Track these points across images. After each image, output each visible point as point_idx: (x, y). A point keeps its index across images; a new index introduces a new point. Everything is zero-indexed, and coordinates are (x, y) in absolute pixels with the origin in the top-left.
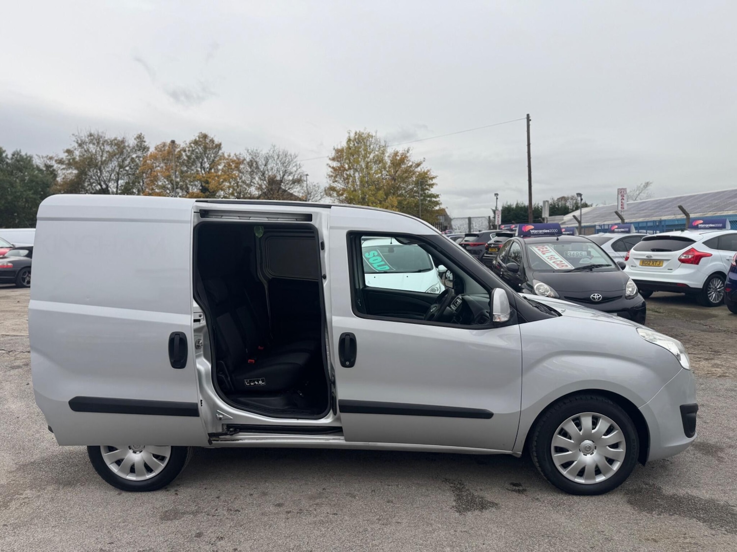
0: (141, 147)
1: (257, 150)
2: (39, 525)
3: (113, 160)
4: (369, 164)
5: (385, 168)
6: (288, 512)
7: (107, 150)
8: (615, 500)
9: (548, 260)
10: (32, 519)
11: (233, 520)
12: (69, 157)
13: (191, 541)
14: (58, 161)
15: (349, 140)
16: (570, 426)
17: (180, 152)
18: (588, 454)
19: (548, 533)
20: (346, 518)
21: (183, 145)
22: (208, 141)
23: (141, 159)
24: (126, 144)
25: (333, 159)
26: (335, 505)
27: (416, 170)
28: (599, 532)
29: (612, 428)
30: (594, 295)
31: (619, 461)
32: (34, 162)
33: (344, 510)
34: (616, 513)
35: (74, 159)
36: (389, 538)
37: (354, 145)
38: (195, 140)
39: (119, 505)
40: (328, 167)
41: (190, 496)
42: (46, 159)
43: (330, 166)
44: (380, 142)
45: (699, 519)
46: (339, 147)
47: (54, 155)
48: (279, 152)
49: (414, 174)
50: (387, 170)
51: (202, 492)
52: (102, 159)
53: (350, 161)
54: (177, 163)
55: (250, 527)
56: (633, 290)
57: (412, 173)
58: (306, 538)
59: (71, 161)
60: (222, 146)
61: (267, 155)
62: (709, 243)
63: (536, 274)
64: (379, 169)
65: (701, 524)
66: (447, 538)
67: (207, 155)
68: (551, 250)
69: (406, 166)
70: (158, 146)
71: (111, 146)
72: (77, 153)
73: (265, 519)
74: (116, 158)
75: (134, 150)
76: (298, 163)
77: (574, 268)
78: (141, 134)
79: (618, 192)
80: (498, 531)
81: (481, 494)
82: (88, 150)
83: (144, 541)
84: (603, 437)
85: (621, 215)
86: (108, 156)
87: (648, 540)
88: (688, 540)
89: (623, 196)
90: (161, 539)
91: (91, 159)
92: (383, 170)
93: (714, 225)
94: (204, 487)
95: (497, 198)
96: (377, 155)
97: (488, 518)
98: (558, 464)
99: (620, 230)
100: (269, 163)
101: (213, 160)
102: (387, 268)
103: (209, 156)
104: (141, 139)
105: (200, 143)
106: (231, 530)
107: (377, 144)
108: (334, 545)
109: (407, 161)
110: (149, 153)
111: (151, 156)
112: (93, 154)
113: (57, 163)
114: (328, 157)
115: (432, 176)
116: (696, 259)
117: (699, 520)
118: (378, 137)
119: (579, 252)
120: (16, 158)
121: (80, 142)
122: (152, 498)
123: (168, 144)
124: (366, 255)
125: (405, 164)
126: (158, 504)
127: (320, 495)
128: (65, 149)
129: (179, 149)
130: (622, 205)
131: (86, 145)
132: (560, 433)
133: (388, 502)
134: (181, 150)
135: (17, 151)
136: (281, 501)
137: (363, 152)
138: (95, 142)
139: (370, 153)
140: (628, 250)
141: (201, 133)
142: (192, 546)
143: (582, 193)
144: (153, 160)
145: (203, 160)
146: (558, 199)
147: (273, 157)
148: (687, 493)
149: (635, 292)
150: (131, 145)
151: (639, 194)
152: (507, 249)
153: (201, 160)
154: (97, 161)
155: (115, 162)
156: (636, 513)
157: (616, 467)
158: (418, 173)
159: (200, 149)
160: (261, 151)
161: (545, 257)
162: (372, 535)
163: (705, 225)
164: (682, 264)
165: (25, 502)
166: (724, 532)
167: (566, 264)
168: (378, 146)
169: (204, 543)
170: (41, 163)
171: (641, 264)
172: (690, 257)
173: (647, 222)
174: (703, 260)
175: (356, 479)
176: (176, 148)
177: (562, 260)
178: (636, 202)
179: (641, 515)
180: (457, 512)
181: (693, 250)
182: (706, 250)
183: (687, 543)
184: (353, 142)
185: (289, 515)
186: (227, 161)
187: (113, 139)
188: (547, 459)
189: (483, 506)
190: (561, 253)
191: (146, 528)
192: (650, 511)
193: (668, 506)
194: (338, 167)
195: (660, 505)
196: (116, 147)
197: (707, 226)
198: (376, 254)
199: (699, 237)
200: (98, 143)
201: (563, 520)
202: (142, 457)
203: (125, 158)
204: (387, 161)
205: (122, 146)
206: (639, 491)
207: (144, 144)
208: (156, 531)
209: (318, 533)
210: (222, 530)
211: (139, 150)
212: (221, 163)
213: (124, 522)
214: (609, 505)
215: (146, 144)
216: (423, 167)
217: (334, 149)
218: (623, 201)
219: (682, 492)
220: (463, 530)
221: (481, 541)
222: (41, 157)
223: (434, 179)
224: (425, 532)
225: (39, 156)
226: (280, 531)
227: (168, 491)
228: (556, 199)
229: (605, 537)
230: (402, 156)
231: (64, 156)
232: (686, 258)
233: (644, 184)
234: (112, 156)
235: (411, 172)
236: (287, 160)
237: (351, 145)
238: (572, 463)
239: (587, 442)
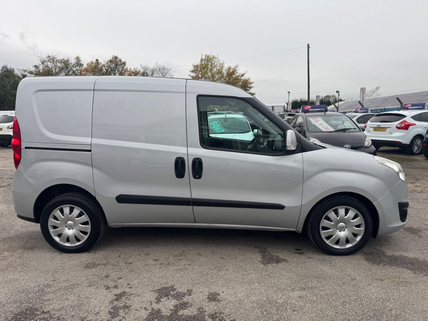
0: (78, 64)
1: (147, 66)
2: (11, 271)
3: (62, 72)
4: (214, 74)
5: (223, 78)
6: (161, 264)
7: (58, 66)
8: (357, 258)
9: (319, 126)
10: (7, 268)
11: (128, 268)
12: (36, 70)
13: (102, 279)
14: (30, 72)
15: (202, 60)
16: (332, 214)
18: (342, 231)
19: (317, 276)
20: (196, 267)
21: (103, 63)
22: (118, 60)
23: (79, 71)
24: (70, 63)
25: (192, 71)
26: (189, 260)
27: (242, 78)
28: (347, 275)
29: (357, 215)
30: (346, 146)
31: (360, 235)
32: (15, 72)
33: (195, 263)
34: (358, 265)
35: (39, 71)
36: (221, 278)
37: (205, 63)
38: (111, 60)
39: (60, 260)
40: (189, 76)
41: (103, 255)
42: (22, 71)
44: (220, 61)
45: (408, 268)
46: (196, 64)
47: (27, 69)
48: (160, 67)
49: (240, 81)
51: (110, 253)
52: (55, 71)
53: (202, 72)
54: (100, 74)
55: (138, 272)
56: (369, 143)
58: (171, 278)
59: (37, 72)
60: (126, 63)
61: (153, 69)
62: (415, 118)
63: (312, 134)
64: (219, 78)
65: (409, 271)
66: (256, 278)
67: (117, 69)
68: (321, 120)
69: (235, 76)
70: (88, 63)
71: (61, 64)
72: (41, 67)
73: (148, 268)
74: (64, 70)
75: (74, 66)
76: (171, 74)
77: (334, 130)
78: (78, 56)
79: (361, 90)
80: (287, 274)
81: (277, 254)
82: (47, 66)
83: (74, 279)
84: (351, 221)
85: (362, 104)
86: (59, 70)
87: (378, 279)
88: (401, 280)
89: (363, 92)
90: (84, 278)
91: (49, 71)
93: (418, 107)
94: (112, 250)
95: (289, 95)
96: (219, 69)
97: (281, 268)
98: (323, 237)
99: (361, 111)
100: (154, 73)
101: (121, 72)
102: (223, 131)
103: (119, 69)
104: (78, 59)
105: (113, 62)
106: (126, 274)
107: (218, 63)
108: (188, 281)
109: (236, 73)
110: (83, 68)
112: (50, 68)
113: (29, 74)
114: (189, 69)
115: (251, 82)
116: (406, 127)
117: (408, 269)
118: (219, 58)
119: (337, 122)
120: (5, 70)
121: (42, 61)
122: (80, 256)
123: (94, 63)
124: (210, 124)
125: (235, 75)
126: (83, 260)
127: (181, 255)
128: (34, 65)
129: (101, 66)
130: (363, 98)
131: (46, 63)
132: (325, 219)
133: (222, 258)
134: (102, 66)
135: (5, 66)
136: (157, 258)
137: (210, 67)
138: (51, 61)
139: (214, 68)
140: (365, 122)
141: (114, 55)
142: (103, 283)
143: (339, 91)
144: (85, 72)
145: (115, 72)
146: (325, 97)
147: (156, 70)
148: (400, 254)
149: (370, 145)
150: (73, 63)
151: (372, 94)
152: (294, 121)
154: (53, 72)
155: (63, 73)
156: (369, 265)
157: (358, 239)
158: (242, 80)
159: (113, 65)
160: (150, 66)
161: (317, 124)
162: (211, 276)
163: (412, 107)
164: (398, 130)
165: (3, 259)
166: (423, 275)
167: (330, 128)
168: (219, 63)
169: (110, 280)
170: (19, 74)
171: (374, 130)
172: (403, 125)
173: (377, 110)
174: (410, 127)
175: (203, 246)
176: (100, 64)
177: (327, 126)
178: (370, 98)
179: (373, 266)
180: (262, 264)
181: (405, 121)
182: (413, 121)
183: (401, 281)
184: (204, 61)
185: (162, 265)
186: (129, 72)
187: (62, 59)
188: (317, 234)
189: (278, 261)
190: (327, 122)
191: (75, 273)
192: (379, 264)
193: (389, 261)
194: (195, 76)
195: (384, 261)
196: (64, 64)
197: (413, 107)
198: (217, 123)
199: (409, 114)
200: (53, 61)
201: (326, 268)
202: (74, 233)
203: (69, 71)
204: (224, 72)
205: (67, 63)
206: (372, 253)
207: (80, 62)
208: (82, 274)
209: (178, 275)
210: (121, 274)
211: (77, 66)
212: (126, 74)
213: (62, 269)
214: (353, 260)
216: (246, 77)
217: (193, 65)
218: (364, 95)
219: (397, 254)
220: (266, 274)
221: (277, 280)
222: (19, 70)
223: (252, 84)
224: (243, 275)
225: (18, 70)
226: (156, 274)
227: (89, 252)
228: (323, 97)
229: (351, 278)
230: (233, 70)
231: (33, 69)
232: (401, 126)
233: (376, 88)
234: (61, 69)
235: (238, 79)
236: (165, 72)
237: (203, 63)
238: (331, 236)
239: (342, 224)
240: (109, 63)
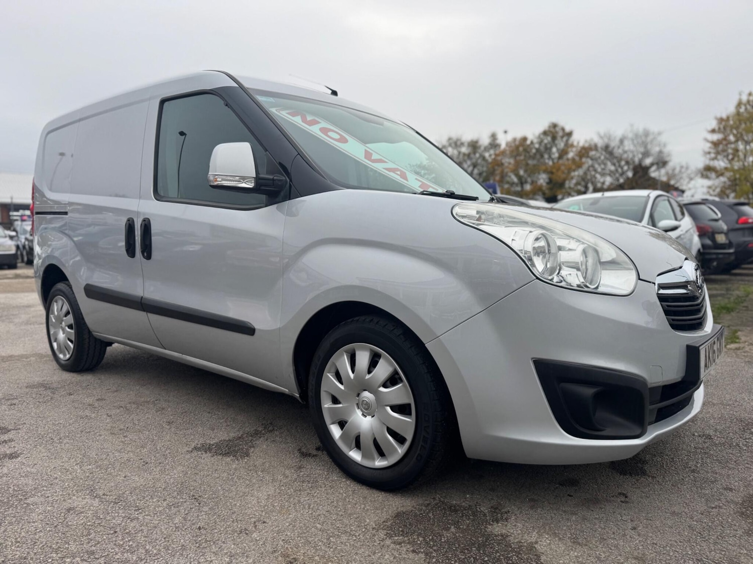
0: (493, 145)
1: (609, 133)
15: (739, 104)
21: (532, 138)
22: (557, 129)
23: (493, 156)
24: (480, 144)
37: (747, 109)
38: (545, 130)
40: (705, 142)
43: (708, 141)
46: (724, 116)
48: (638, 131)
53: (738, 131)
60: (574, 133)
61: (622, 136)
67: (555, 145)
70: (508, 142)
71: (467, 148)
75: (487, 149)
76: (663, 141)
78: (495, 132)
101: (563, 149)
103: (559, 145)
104: (494, 137)
105: (549, 133)
110: (500, 150)
111: (502, 152)
123: (519, 140)
134: (530, 144)
141: (551, 122)
144: (502, 156)
150: (485, 145)
153: (549, 151)
159: (548, 139)
176: (526, 142)
184: (745, 106)
186: (577, 148)
187: (469, 140)
194: (719, 140)
196: (471, 148)
200: (456, 146)
205: (476, 146)
207: (496, 141)
211: (492, 148)
212: (570, 152)
217: (716, 118)
236: (648, 139)
237: (742, 110)
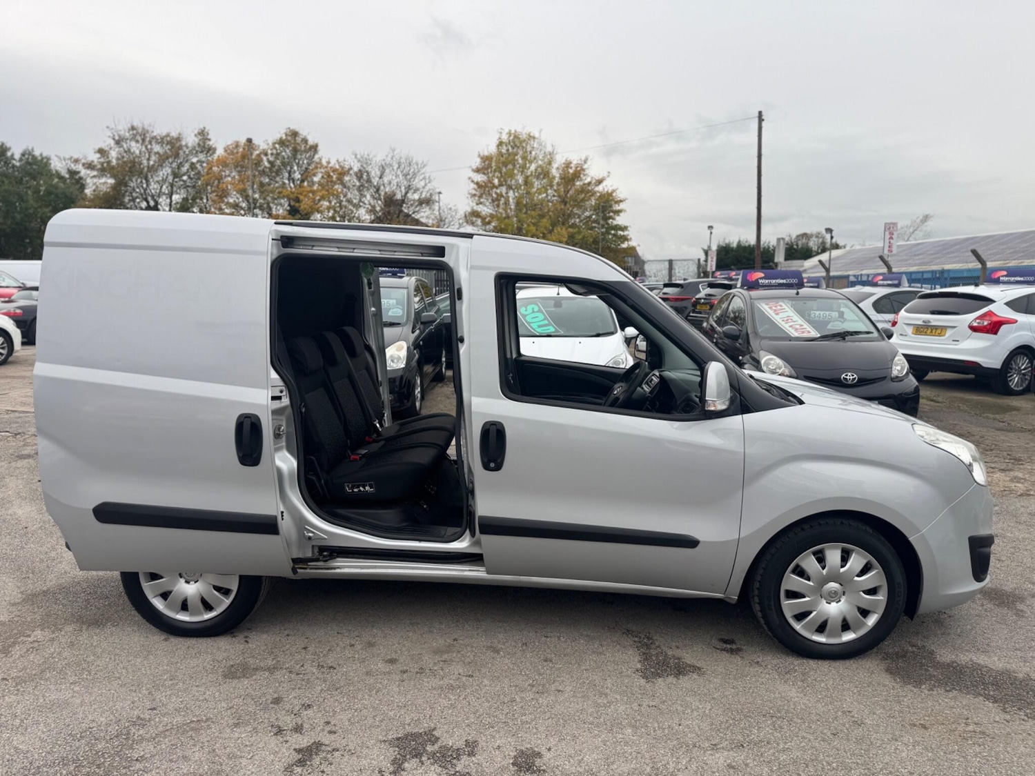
0: (204, 147)
1: (368, 155)
2: (53, 680)
3: (164, 165)
4: (530, 178)
5: (551, 186)
6: (404, 672)
7: (155, 150)
8: (867, 667)
9: (783, 323)
10: (43, 671)
11: (325, 681)
12: (102, 160)
13: (265, 709)
14: (87, 166)
15: (501, 144)
16: (809, 562)
17: (259, 155)
18: (833, 601)
19: (771, 711)
20: (486, 682)
21: (263, 146)
22: (299, 140)
23: (205, 165)
24: (184, 143)
25: (478, 171)
26: (470, 663)
27: (597, 189)
28: (844, 712)
29: (869, 566)
30: (847, 375)
31: (876, 613)
32: (52, 166)
33: (483, 671)
34: (869, 686)
35: (109, 162)
36: (545, 713)
37: (508, 150)
38: (281, 139)
39: (165, 655)
40: (470, 181)
41: (266, 645)
42: (69, 161)
43: (473, 181)
44: (545, 147)
45: (987, 697)
46: (486, 153)
47: (81, 157)
48: (401, 158)
49: (592, 195)
50: (555, 188)
51: (283, 640)
52: (149, 164)
53: (501, 173)
54: (255, 171)
55: (350, 691)
56: (903, 368)
57: (590, 194)
58: (428, 709)
59: (105, 165)
60: (320, 147)
61: (383, 163)
62: (1013, 305)
63: (766, 343)
64: (544, 187)
65: (991, 705)
66: (628, 715)
67: (297, 161)
68: (787, 309)
69: (581, 183)
70: (228, 146)
71: (162, 146)
72: (114, 154)
73: (371, 680)
74: (169, 162)
75: (194, 152)
76: (427, 175)
77: (819, 335)
78: (204, 128)
79: (885, 228)
80: (700, 707)
81: (678, 653)
82: (129, 150)
83: (199, 707)
84: (856, 578)
85: (887, 262)
86: (157, 160)
87: (915, 725)
88: (971, 728)
89: (891, 234)
90: (224, 704)
91: (133, 162)
92: (548, 188)
93: (1022, 279)
94: (286, 632)
95: (711, 233)
96: (540, 166)
97: (686, 688)
98: (788, 615)
99: (885, 282)
100: (385, 174)
101: (306, 169)
102: (551, 330)
103: (301, 162)
104: (204, 135)
105: (288, 143)
106: (322, 695)
107: (541, 150)
108: (467, 720)
109: (584, 175)
110: (216, 156)
111: (218, 160)
112: (137, 156)
113: (85, 168)
114: (471, 167)
115: (619, 199)
116: (994, 327)
117: (988, 699)
118: (543, 139)
119: (827, 313)
120: (28, 159)
121: (117, 138)
122: (212, 646)
123: (242, 144)
124: (521, 311)
125: (581, 180)
126: (220, 656)
127: (449, 649)
128: (97, 148)
129: (257, 152)
130: (889, 247)
131: (126, 143)
132: (794, 572)
133: (546, 661)
134: (261, 153)
135: (28, 149)
136: (394, 656)
137: (520, 161)
138: (139, 138)
139: (531, 162)
140: (896, 312)
141: (289, 128)
142: (267, 716)
143: (833, 229)
144: (221, 167)
145: (291, 168)
146: (798, 236)
147: (391, 165)
148: (971, 660)
149: (905, 372)
150: (190, 145)
151: (913, 232)
152: (724, 306)
153: (289, 168)
154: (142, 166)
155: (167, 168)
156: (897, 686)
157: (872, 620)
158: (598, 194)
159: (287, 153)
160: (375, 156)
161: (778, 319)
162: (522, 708)
163: (1009, 278)
164: (974, 333)
165: (32, 648)
166: (1023, 717)
167: (809, 329)
168: (543, 152)
169: (284, 712)
170: (62, 168)
171: (914, 332)
172: (986, 323)
173: (923, 273)
174: (1004, 328)
175: (501, 627)
176: (254, 150)
177: (803, 323)
178: (908, 243)
179: (905, 689)
180: (643, 678)
181: (990, 313)
182: (1009, 314)
183: (971, 732)
184: (506, 146)
185: (405, 676)
186: (326, 169)
187: (164, 134)
188: (773, 607)
189: (680, 670)
190: (802, 313)
191: (202, 689)
192: (918, 683)
193: (944, 678)
194: (484, 182)
195: (931, 676)
196: (169, 147)
197: (1012, 279)
198: (536, 309)
199: (1000, 295)
200: (143, 140)
201: (793, 693)
202: (198, 589)
203: (181, 163)
204: (554, 174)
205: (178, 145)
206: (902, 655)
207: (208, 143)
208: (217, 694)
209: (445, 702)
210: (310, 695)
211: (202, 152)
212: (317, 173)
213: (171, 680)
214: (858, 673)
215: (211, 143)
216: (606, 186)
217: (479, 155)
218: (892, 241)
219: (964, 658)
220: (651, 703)
221: (676, 721)
222: (62, 158)
223: (621, 204)
224: (597, 705)
225: (59, 158)
226: (392, 699)
227: (234, 636)
228: (794, 237)
229: (853, 719)
230: (577, 168)
231: (95, 158)
232: (980, 325)
233: (921, 217)
234: (163, 160)
235: (589, 191)
236: (412, 170)
237: (504, 151)
238: (809, 613)
239: (833, 585)
240: (277, 146)
